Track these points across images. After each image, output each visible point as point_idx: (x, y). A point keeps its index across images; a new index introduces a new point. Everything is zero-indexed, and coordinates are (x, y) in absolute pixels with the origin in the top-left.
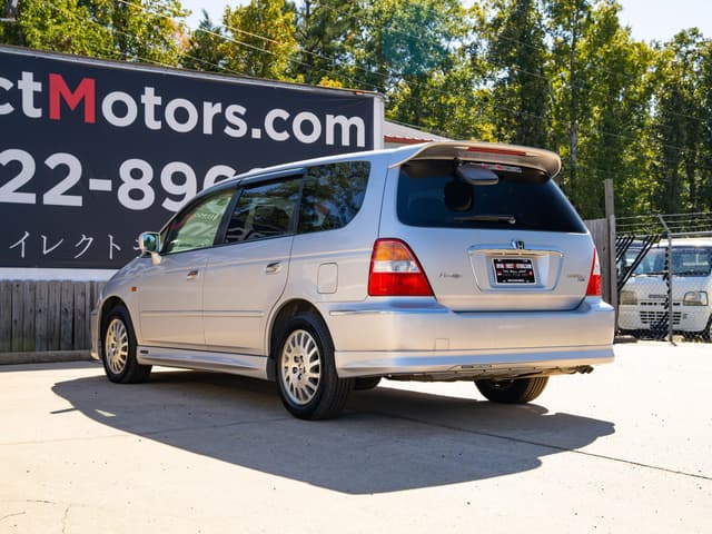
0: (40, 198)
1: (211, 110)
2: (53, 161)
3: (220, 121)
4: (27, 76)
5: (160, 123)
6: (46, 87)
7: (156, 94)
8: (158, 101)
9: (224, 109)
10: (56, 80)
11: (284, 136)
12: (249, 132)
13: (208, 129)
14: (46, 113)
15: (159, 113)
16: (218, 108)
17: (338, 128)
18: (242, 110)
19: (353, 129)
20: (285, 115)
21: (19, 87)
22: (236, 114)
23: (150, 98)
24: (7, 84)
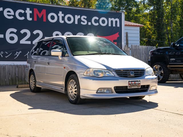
0: (32, 43)
1: (77, 17)
2: (35, 32)
3: (80, 20)
4: (28, 9)
5: (63, 21)
6: (33, 12)
7: (62, 13)
8: (63, 15)
9: (81, 17)
10: (36, 10)
11: (97, 24)
12: (88, 23)
13: (76, 23)
14: (33, 19)
15: (63, 18)
16: (79, 17)
17: (112, 22)
18: (86, 17)
19: (116, 22)
20: (97, 18)
21: (26, 12)
22: (84, 18)
23: (61, 14)
24: (23, 12)
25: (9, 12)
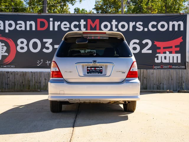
1: (132, 24)
3: (135, 27)
4: (82, 21)
5: (117, 29)
6: (87, 23)
7: (116, 22)
8: (116, 23)
9: (136, 23)
10: (89, 21)
11: (155, 29)
12: (144, 29)
13: (131, 29)
14: (86, 29)
15: (117, 26)
16: (134, 23)
17: (174, 26)
18: (141, 23)
19: (179, 25)
20: (155, 23)
21: (80, 24)
22: (139, 24)
23: (114, 23)
24: (77, 23)
25: (65, 25)
